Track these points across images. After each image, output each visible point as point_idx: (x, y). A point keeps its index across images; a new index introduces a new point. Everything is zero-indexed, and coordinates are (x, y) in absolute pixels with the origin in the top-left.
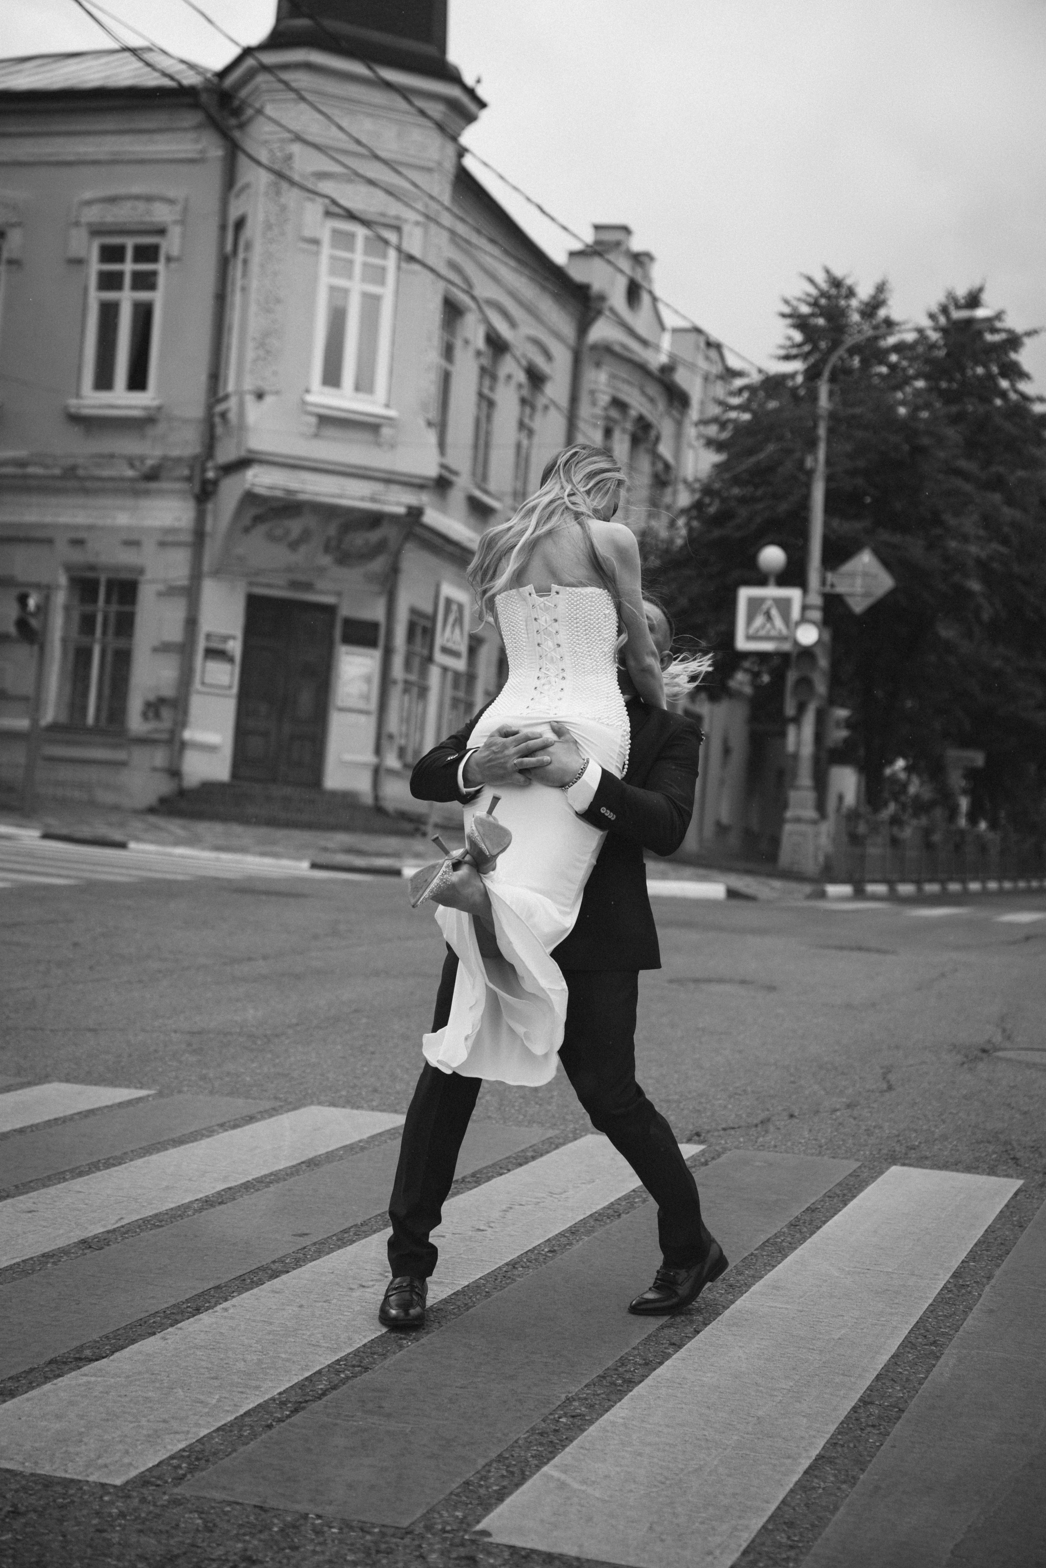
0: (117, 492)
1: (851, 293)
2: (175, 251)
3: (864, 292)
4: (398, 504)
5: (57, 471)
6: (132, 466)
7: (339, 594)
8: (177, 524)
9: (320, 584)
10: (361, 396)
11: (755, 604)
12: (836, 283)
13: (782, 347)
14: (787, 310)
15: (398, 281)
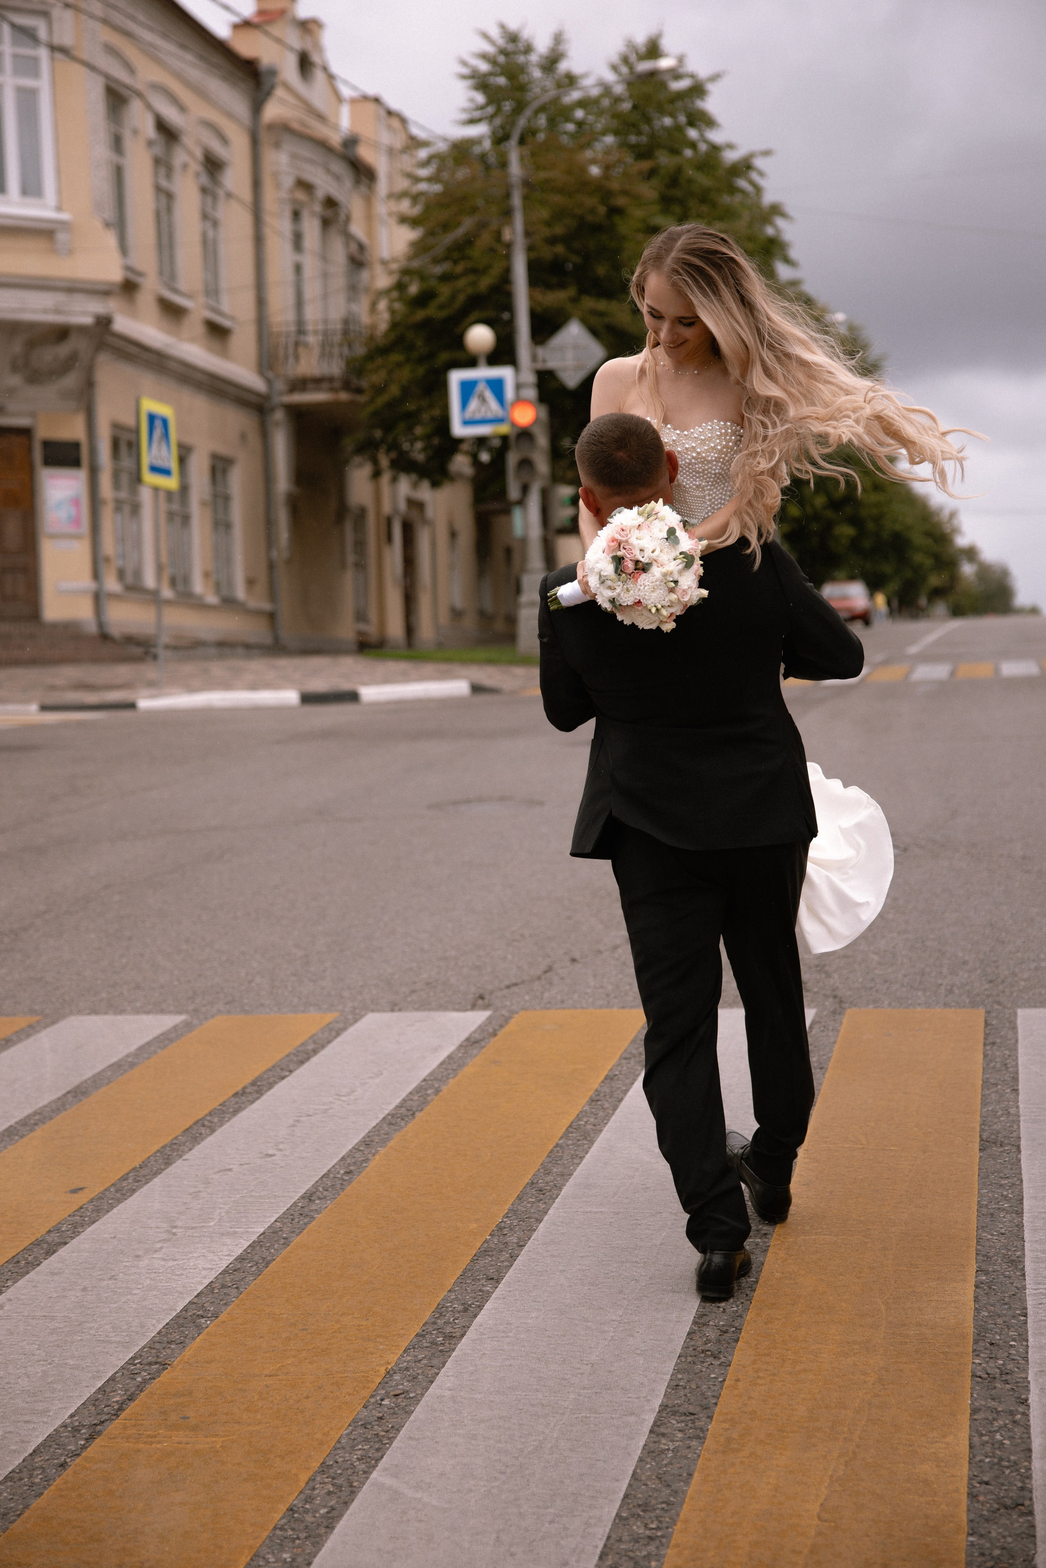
1: (528, 49)
3: (542, 45)
4: (84, 313)
7: (33, 415)
9: (11, 406)
10: (30, 200)
11: (468, 388)
12: (513, 38)
13: (464, 110)
14: (465, 71)
15: (53, 70)
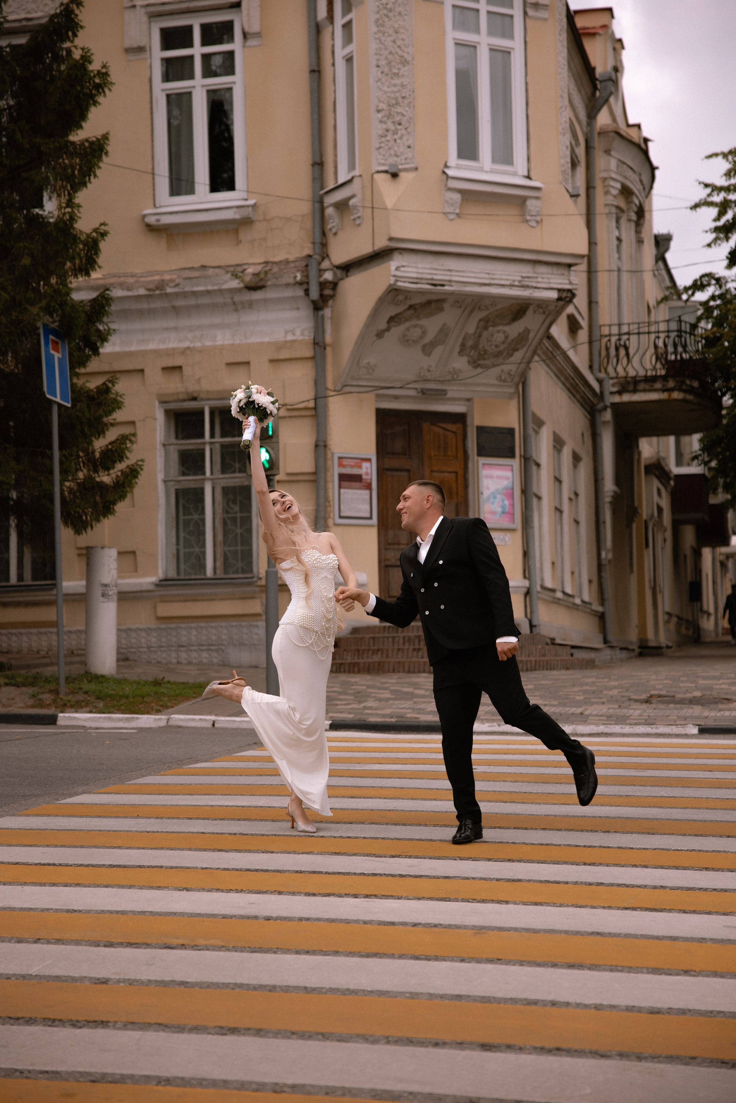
0: (214, 308)
2: (255, 28)
4: (549, 288)
5: (142, 292)
6: (235, 276)
7: (470, 401)
8: (290, 337)
9: (451, 392)
10: (501, 165)
15: (526, 31)
